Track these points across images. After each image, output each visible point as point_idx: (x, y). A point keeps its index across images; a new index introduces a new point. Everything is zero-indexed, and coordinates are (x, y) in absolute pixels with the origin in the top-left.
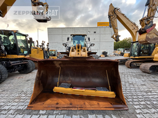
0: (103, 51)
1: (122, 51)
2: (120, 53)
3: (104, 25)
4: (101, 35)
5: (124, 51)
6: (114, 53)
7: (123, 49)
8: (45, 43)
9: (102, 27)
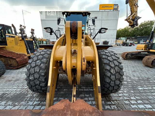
0: (104, 40)
1: (125, 41)
2: (122, 43)
3: (107, 8)
4: (103, 21)
5: (126, 41)
6: (116, 43)
7: (125, 38)
8: (25, 28)
9: (104, 10)
